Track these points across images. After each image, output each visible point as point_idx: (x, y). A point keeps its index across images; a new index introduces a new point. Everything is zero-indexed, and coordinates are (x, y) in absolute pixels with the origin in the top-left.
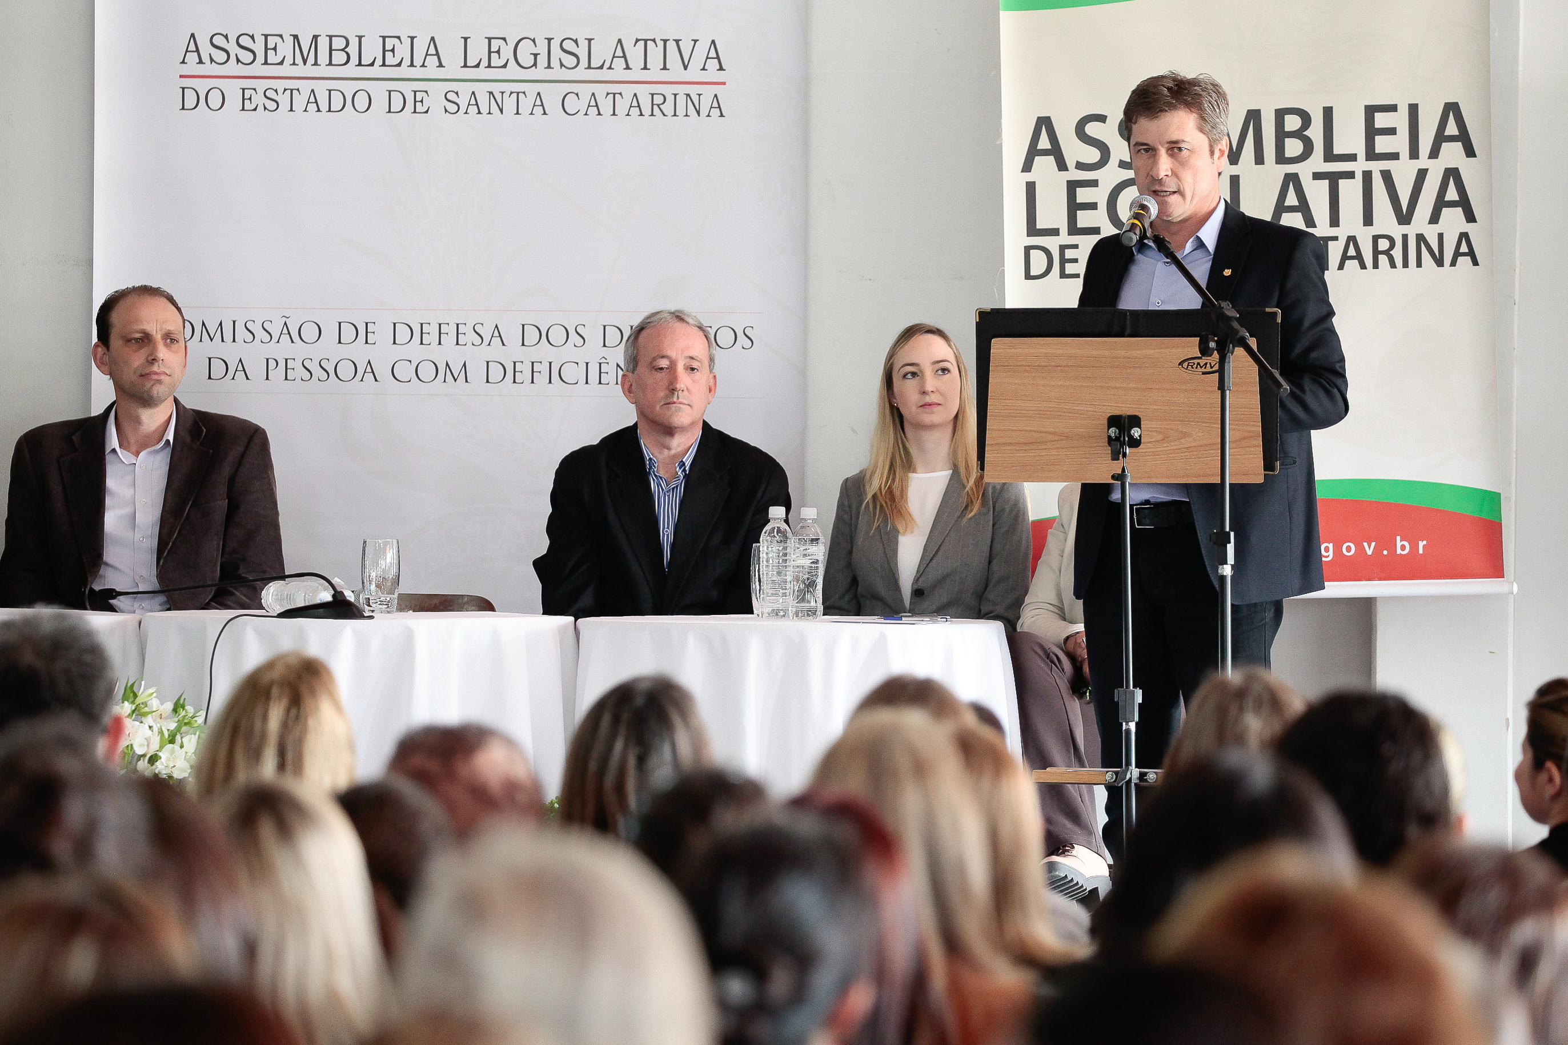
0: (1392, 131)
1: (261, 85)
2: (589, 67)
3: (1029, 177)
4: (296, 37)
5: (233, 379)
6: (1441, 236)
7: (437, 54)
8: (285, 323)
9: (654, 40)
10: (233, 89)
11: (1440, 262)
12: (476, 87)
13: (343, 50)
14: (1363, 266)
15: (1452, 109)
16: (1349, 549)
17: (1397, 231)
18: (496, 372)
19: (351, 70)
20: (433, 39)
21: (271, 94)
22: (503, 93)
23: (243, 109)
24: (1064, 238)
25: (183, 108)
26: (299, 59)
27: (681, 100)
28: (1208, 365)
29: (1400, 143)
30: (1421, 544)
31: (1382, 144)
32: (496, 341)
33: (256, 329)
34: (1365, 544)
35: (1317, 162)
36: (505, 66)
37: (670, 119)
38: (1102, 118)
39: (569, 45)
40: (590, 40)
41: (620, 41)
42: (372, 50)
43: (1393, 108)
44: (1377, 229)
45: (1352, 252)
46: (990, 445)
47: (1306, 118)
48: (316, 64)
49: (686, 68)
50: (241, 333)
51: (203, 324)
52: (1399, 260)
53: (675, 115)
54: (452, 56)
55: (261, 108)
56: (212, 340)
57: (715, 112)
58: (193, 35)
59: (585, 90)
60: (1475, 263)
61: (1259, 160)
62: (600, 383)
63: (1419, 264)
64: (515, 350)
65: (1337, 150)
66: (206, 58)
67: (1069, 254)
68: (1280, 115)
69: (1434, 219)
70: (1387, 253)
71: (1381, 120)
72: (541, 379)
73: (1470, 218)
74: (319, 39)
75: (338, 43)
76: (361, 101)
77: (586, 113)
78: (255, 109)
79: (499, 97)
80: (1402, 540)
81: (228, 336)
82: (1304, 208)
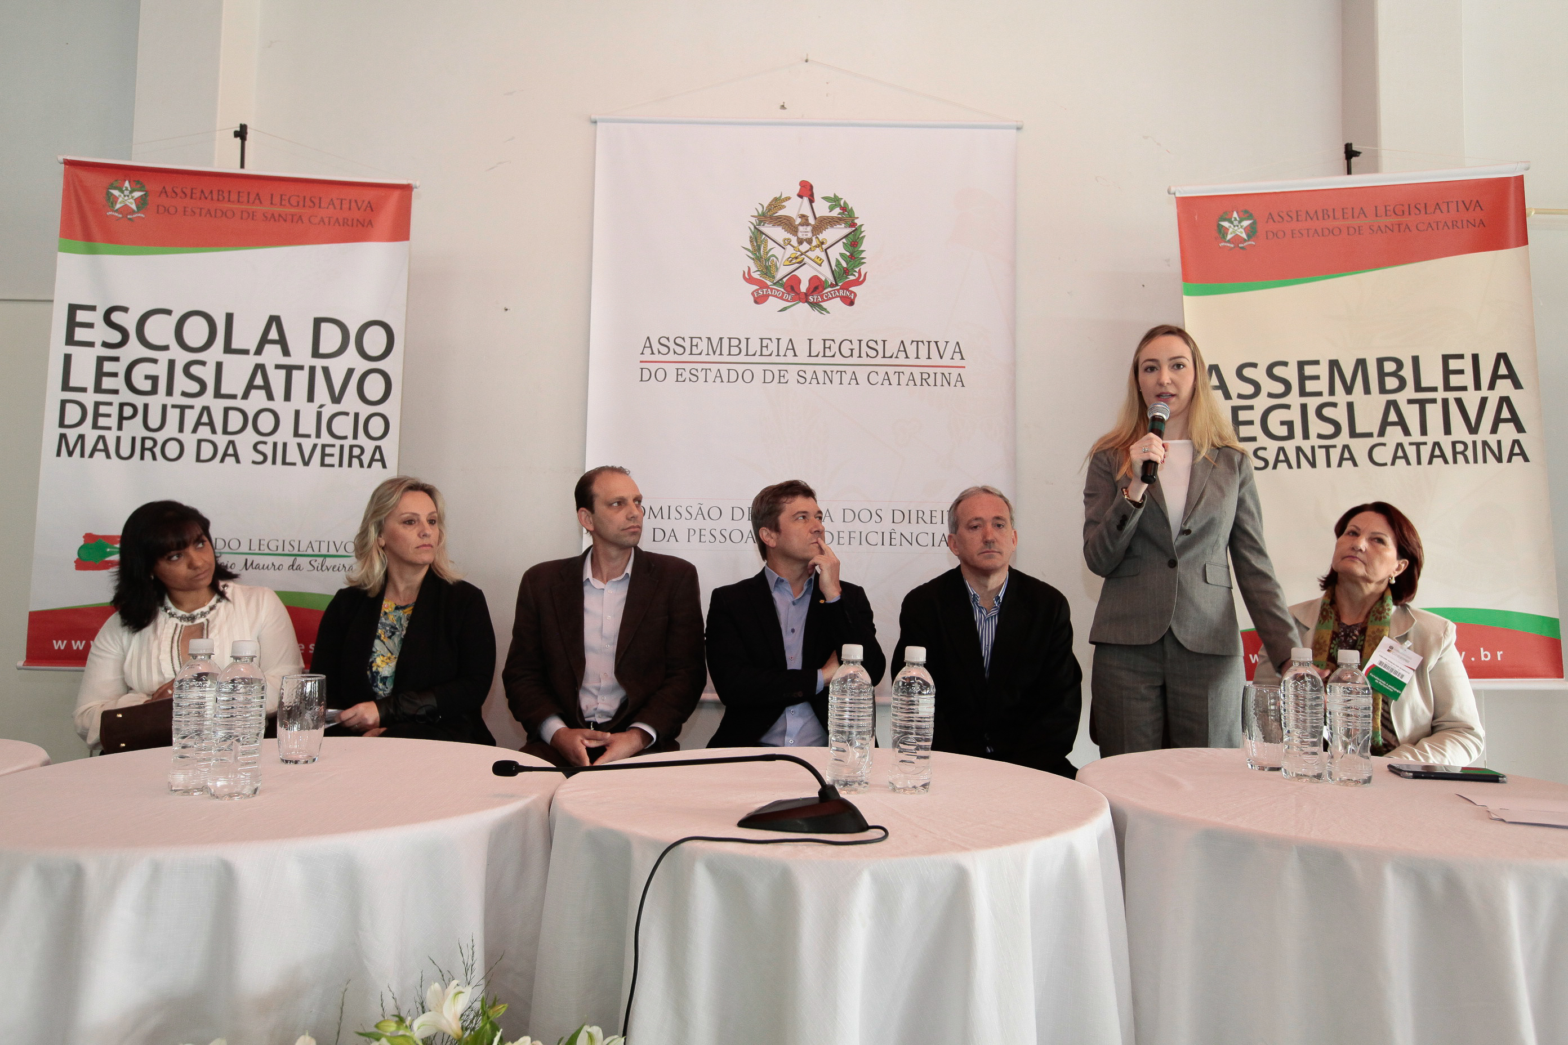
0: (1461, 372)
1: (688, 367)
2: (884, 357)
4: (709, 339)
5: (668, 541)
6: (1499, 442)
7: (793, 349)
8: (700, 508)
9: (922, 342)
10: (671, 369)
11: (1499, 460)
12: (816, 368)
13: (737, 346)
14: (1446, 462)
15: (1502, 357)
17: (1469, 439)
19: (742, 358)
20: (791, 340)
21: (693, 372)
22: (832, 372)
23: (677, 381)
25: (642, 380)
26: (711, 352)
27: (939, 376)
29: (1467, 379)
30: (1499, 654)
31: (1455, 380)
33: (683, 511)
35: (1409, 392)
36: (833, 356)
37: (932, 388)
38: (1254, 365)
39: (872, 344)
40: (884, 341)
42: (755, 346)
43: (1461, 357)
44: (1454, 437)
47: (1399, 364)
48: (721, 354)
49: (941, 358)
50: (674, 514)
51: (651, 508)
52: (1471, 458)
53: (935, 385)
54: (802, 349)
55: (687, 380)
56: (656, 517)
57: (959, 384)
58: (648, 338)
59: (882, 370)
60: (1526, 459)
61: (1367, 391)
62: (891, 545)
63: (1485, 461)
64: (838, 525)
65: (1424, 384)
66: (655, 351)
68: (1380, 362)
69: (1494, 430)
70: (1463, 453)
71: (1453, 365)
72: (855, 542)
73: (1520, 429)
74: (723, 339)
75: (734, 342)
76: (748, 376)
77: (882, 384)
78: (684, 381)
79: (830, 374)
80: (1484, 651)
81: (666, 515)
82: (1402, 423)
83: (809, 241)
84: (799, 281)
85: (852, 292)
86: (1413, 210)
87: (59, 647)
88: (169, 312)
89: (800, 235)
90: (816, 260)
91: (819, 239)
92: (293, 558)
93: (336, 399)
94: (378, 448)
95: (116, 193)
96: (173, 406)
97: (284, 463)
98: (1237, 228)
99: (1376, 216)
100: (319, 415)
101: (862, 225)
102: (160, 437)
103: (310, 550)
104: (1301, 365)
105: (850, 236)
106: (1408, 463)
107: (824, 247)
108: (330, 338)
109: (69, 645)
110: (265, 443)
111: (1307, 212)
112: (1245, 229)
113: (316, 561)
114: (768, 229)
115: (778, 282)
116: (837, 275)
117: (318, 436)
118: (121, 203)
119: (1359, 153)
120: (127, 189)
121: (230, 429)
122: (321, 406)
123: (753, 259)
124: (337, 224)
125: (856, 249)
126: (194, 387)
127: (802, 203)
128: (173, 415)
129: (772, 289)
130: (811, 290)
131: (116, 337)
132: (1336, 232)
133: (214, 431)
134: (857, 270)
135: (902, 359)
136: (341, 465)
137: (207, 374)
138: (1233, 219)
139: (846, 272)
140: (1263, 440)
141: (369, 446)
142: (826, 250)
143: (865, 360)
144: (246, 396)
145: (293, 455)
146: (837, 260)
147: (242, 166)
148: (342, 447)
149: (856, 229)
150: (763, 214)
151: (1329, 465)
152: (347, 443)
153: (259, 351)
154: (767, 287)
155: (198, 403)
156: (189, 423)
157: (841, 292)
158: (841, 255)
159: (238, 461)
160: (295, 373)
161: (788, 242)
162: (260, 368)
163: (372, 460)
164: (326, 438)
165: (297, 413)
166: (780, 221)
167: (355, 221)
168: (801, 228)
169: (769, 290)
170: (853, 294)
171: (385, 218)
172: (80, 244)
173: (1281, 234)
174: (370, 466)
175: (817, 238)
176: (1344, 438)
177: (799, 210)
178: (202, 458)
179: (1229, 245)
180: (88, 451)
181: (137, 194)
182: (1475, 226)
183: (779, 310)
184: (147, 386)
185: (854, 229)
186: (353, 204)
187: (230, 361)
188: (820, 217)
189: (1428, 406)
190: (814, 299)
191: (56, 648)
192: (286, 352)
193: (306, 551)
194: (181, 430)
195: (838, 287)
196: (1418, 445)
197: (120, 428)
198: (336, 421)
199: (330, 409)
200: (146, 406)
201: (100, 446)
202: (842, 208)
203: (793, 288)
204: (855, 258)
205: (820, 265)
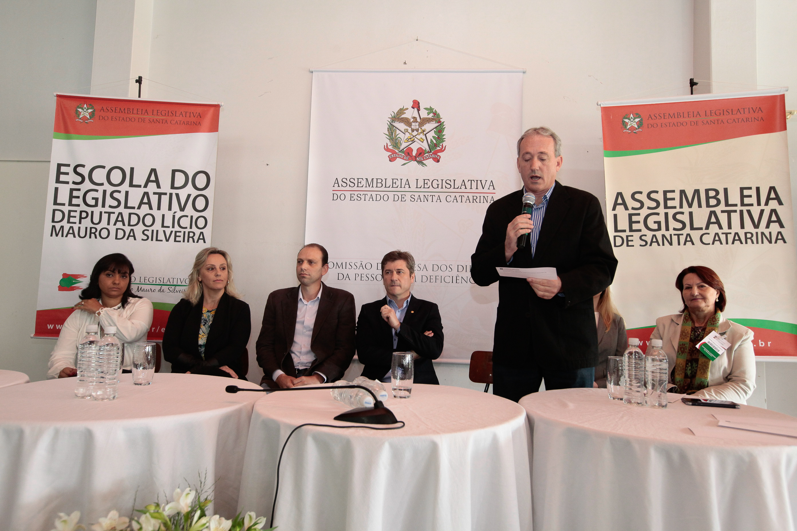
0: (750, 196)
1: (356, 193)
2: (454, 188)
3: (614, 212)
4: (367, 179)
5: (345, 280)
6: (770, 233)
7: (409, 184)
8: (361, 263)
9: (474, 180)
10: (348, 194)
11: (770, 242)
12: (421, 194)
13: (380, 183)
14: (741, 243)
15: (772, 189)
17: (754, 231)
18: (425, 279)
19: (383, 189)
20: (407, 180)
21: (359, 195)
22: (428, 195)
23: (351, 200)
24: (628, 233)
25: (333, 200)
26: (368, 186)
27: (482, 198)
29: (753, 200)
30: (769, 343)
31: (746, 201)
32: (425, 269)
33: (353, 265)
35: (722, 206)
36: (429, 188)
37: (478, 204)
38: (641, 193)
39: (448, 182)
40: (454, 180)
41: (463, 180)
42: (389, 183)
43: (750, 188)
44: (746, 230)
45: (737, 238)
47: (717, 192)
48: (373, 187)
49: (483, 188)
50: (348, 266)
51: (337, 263)
52: (755, 241)
53: (480, 202)
54: (413, 184)
55: (356, 200)
56: (339, 268)
58: (337, 179)
59: (453, 195)
60: (785, 242)
61: (700, 206)
62: (456, 283)
63: (762, 243)
64: (430, 272)
65: (730, 203)
66: (340, 185)
67: (630, 238)
68: (707, 191)
69: (768, 227)
70: (750, 238)
71: (746, 192)
73: (782, 226)
74: (374, 180)
75: (379, 181)
76: (386, 198)
77: (453, 202)
78: (354, 200)
79: (427, 197)
80: (761, 341)
81: (344, 267)
82: (718, 222)
83: (417, 130)
84: (412, 150)
85: (438, 156)
86: (726, 113)
87: (50, 327)
88: (104, 167)
89: (413, 127)
90: (420, 139)
92: (161, 286)
93: (182, 209)
94: (202, 233)
95: (80, 110)
96: (105, 212)
97: (157, 240)
98: (632, 123)
99: (706, 116)
100: (174, 216)
101: (444, 122)
102: (99, 227)
103: (168, 282)
104: (665, 192)
105: (438, 127)
106: (721, 243)
107: (425, 133)
108: (180, 179)
109: (55, 327)
110: (148, 230)
111: (669, 114)
112: (637, 123)
113: (171, 288)
114: (397, 124)
115: (401, 150)
116: (431, 147)
117: (173, 227)
118: (82, 115)
119: (697, 83)
120: (85, 108)
121: (131, 224)
122: (175, 212)
123: (389, 139)
124: (184, 124)
125: (441, 134)
126: (115, 203)
127: (414, 111)
128: (105, 217)
129: (398, 154)
130: (418, 155)
131: (79, 179)
132: (685, 124)
133: (124, 225)
134: (441, 144)
136: (184, 241)
137: (121, 197)
138: (630, 118)
139: (436, 145)
140: (645, 231)
141: (198, 232)
142: (425, 135)
143: (444, 190)
144: (139, 208)
145: (161, 236)
146: (431, 140)
147: (139, 96)
148: (184, 232)
149: (441, 124)
150: (394, 117)
151: (679, 244)
152: (187, 231)
154: (396, 153)
155: (117, 211)
156: (112, 221)
157: (433, 155)
158: (433, 137)
159: (135, 239)
160: (163, 196)
161: (407, 130)
162: (146, 194)
163: (199, 239)
164: (177, 228)
165: (163, 216)
166: (403, 120)
167: (192, 122)
168: (413, 124)
171: (207, 122)
172: (63, 135)
173: (655, 126)
174: (197, 242)
175: (421, 128)
176: (687, 230)
177: (412, 115)
178: (118, 237)
179: (628, 131)
180: (65, 234)
181: (90, 111)
182: (758, 121)
183: (402, 164)
184: (93, 202)
185: (440, 124)
186: (192, 114)
187: (131, 190)
188: (423, 118)
189: (732, 214)
190: (419, 159)
191: (49, 328)
192: (159, 186)
194: (109, 224)
195: (432, 153)
196: (726, 234)
197: (80, 223)
198: (182, 220)
199: (179, 214)
200: (92, 212)
201: (71, 231)
202: (434, 114)
203: (408, 154)
204: (440, 139)
205: (423, 142)
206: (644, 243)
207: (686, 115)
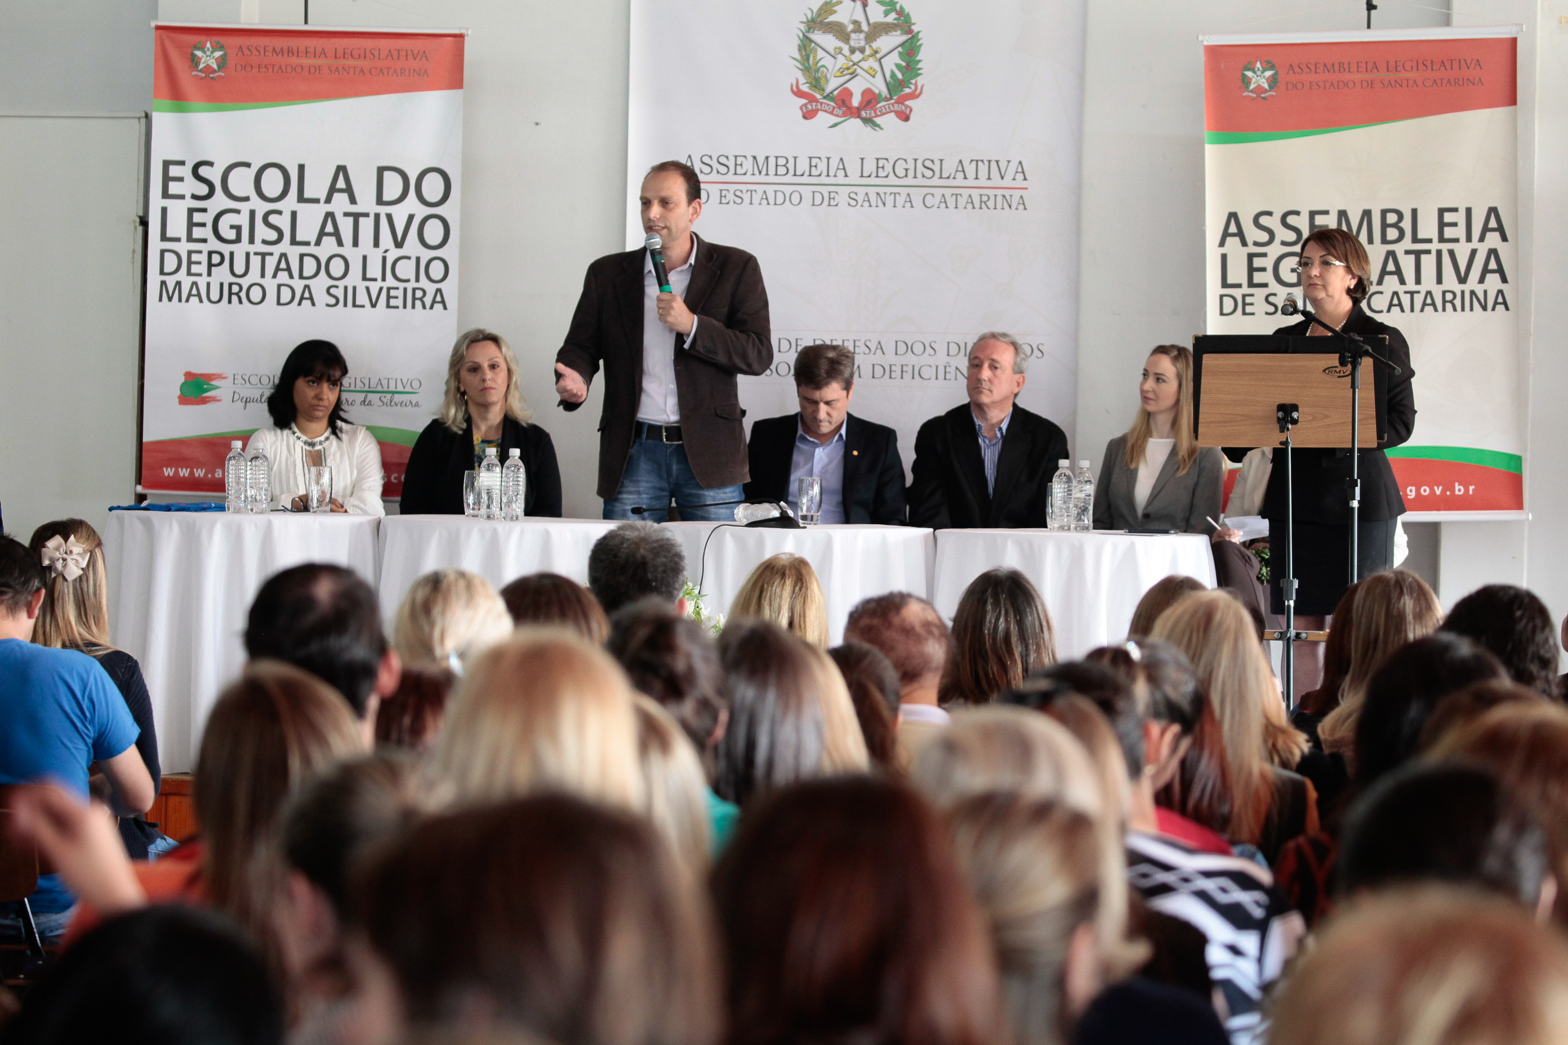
0: (1455, 225)
1: (732, 188)
2: (941, 177)
3: (1223, 250)
4: (755, 158)
6: (1485, 292)
7: (844, 169)
9: (982, 161)
10: (715, 190)
11: (1485, 308)
12: (869, 190)
13: (784, 166)
14: (1436, 310)
15: (1493, 211)
16: (1425, 491)
17: (1457, 288)
18: (879, 371)
20: (841, 159)
21: (738, 193)
22: (885, 193)
23: (721, 203)
24: (1245, 290)
26: (756, 172)
27: (999, 199)
28: (1342, 371)
29: (1460, 232)
30: (1471, 488)
31: (1449, 233)
32: (879, 351)
34: (1436, 488)
35: (1407, 244)
36: (887, 177)
37: (992, 211)
38: (1269, 214)
39: (928, 164)
40: (941, 160)
42: (803, 166)
43: (1455, 210)
44: (1445, 286)
45: (1429, 301)
46: (1203, 423)
47: (1400, 216)
48: (767, 174)
49: (1002, 178)
52: (1459, 307)
53: (995, 208)
54: (853, 170)
55: (732, 202)
57: (1021, 207)
58: (690, 156)
59: (938, 192)
60: (1507, 309)
61: (1371, 240)
62: (945, 379)
63: (1472, 309)
64: (890, 358)
65: (1421, 235)
67: (1248, 300)
68: (1384, 213)
69: (1482, 280)
70: (1451, 302)
71: (1448, 217)
72: (908, 376)
73: (1504, 280)
74: (769, 159)
75: (781, 161)
76: (796, 198)
77: (938, 207)
78: (729, 203)
79: (883, 196)
80: (1459, 485)
82: (1398, 272)
83: (862, 50)
84: (849, 94)
85: (907, 107)
86: (1421, 66)
87: (169, 474)
88: (248, 165)
89: (852, 43)
90: (869, 70)
91: (872, 48)
92: (364, 394)
93: (399, 244)
94: (439, 291)
95: (201, 54)
96: (256, 254)
97: (354, 305)
99: (1388, 71)
100: (384, 259)
101: (919, 32)
102: (245, 282)
103: (379, 386)
104: (1313, 214)
105: (907, 44)
106: (1402, 310)
107: (878, 56)
109: (177, 472)
110: (337, 287)
111: (1325, 65)
112: (1267, 80)
113: (385, 397)
114: (818, 37)
115: (828, 95)
116: (891, 88)
117: (384, 279)
118: (204, 63)
119: (1377, 6)
120: (210, 50)
121: (305, 274)
122: (386, 251)
123: (802, 70)
124: (395, 74)
125: (913, 59)
126: (273, 235)
127: (854, 7)
128: (256, 262)
129: (821, 103)
130: (863, 105)
131: (203, 190)
132: (1351, 85)
133: (291, 277)
134: (913, 81)
135: (960, 181)
136: (405, 307)
137: (283, 222)
138: (1256, 69)
139: (902, 84)
140: (1274, 287)
141: (431, 288)
142: (880, 60)
144: (318, 243)
145: (362, 298)
146: (892, 72)
147: (306, 22)
148: (405, 290)
149: (913, 37)
150: (813, 21)
152: (410, 286)
153: (328, 200)
154: (816, 101)
155: (277, 250)
156: (270, 269)
157: (896, 106)
158: (897, 66)
159: (313, 304)
160: (361, 220)
161: (839, 50)
162: (330, 215)
163: (434, 302)
164: (391, 281)
165: (365, 258)
166: (830, 28)
167: (412, 70)
168: (853, 36)
169: (819, 104)
170: (908, 109)
172: (171, 103)
173: (1299, 86)
174: (431, 307)
175: (870, 46)
177: (852, 15)
178: (282, 301)
179: (1251, 94)
180: (184, 297)
181: (218, 54)
182: (1474, 84)
183: (830, 125)
184: (231, 235)
185: (910, 36)
186: (410, 54)
187: (302, 209)
188: (875, 23)
189: (1423, 257)
191: (166, 474)
192: (353, 200)
193: (376, 388)
194: (263, 276)
196: (1412, 293)
197: (209, 274)
198: (399, 265)
199: (394, 253)
200: (232, 254)
201: (194, 292)
202: (898, 13)
203: (843, 102)
204: (912, 69)
205: (874, 77)
206: (1272, 309)
207: (1354, 67)
